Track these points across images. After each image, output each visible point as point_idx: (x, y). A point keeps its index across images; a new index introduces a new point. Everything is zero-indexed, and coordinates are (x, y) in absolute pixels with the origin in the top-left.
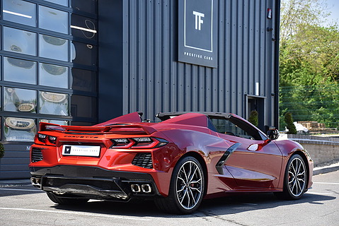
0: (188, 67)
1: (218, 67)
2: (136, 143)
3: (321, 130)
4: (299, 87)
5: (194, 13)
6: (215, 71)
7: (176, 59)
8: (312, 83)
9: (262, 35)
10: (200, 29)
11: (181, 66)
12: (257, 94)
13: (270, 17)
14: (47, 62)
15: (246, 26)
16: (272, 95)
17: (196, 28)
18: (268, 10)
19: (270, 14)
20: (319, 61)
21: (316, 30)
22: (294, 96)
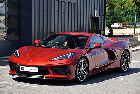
1: (78, 3)
4: (118, 5)
6: (76, 5)
8: (124, 3)
11: (60, 3)
12: (96, 15)
16: (103, 15)
22: (115, 10)
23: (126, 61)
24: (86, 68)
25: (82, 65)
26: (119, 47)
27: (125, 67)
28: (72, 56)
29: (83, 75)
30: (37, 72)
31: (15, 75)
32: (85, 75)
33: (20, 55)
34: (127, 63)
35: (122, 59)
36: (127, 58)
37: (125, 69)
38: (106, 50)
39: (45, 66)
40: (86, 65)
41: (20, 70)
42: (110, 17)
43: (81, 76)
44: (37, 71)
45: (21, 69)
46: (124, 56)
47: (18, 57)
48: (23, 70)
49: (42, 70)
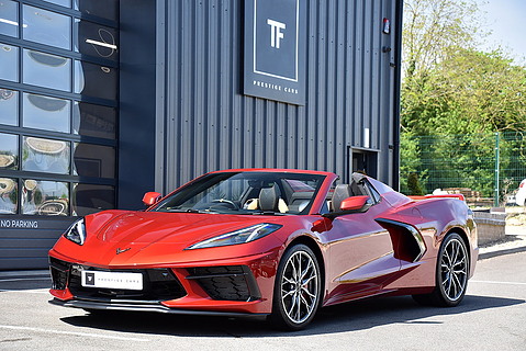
0: (259, 104)
1: (307, 104)
3: (475, 202)
4: (445, 138)
5: (270, 22)
6: (302, 111)
7: (241, 91)
9: (376, 58)
10: (278, 47)
11: (248, 101)
12: (367, 145)
13: (387, 31)
14: (35, 91)
15: (350, 43)
16: (390, 147)
17: (273, 45)
18: (385, 20)
19: (387, 26)
20: (473, 100)
21: (470, 56)
22: (438, 150)
23: (457, 268)
24: (313, 280)
25: (297, 269)
26: (431, 219)
27: (452, 287)
28: (262, 234)
29: (303, 305)
30: (141, 288)
31: (66, 302)
32: (310, 303)
33: (85, 235)
34: (461, 276)
35: (441, 259)
36: (459, 259)
37: (452, 295)
38: (385, 225)
39: (169, 269)
40: (311, 269)
41: (84, 284)
42: (423, 173)
43: (296, 305)
44: (139, 287)
45: (87, 279)
46: (449, 248)
47: (78, 241)
48: (93, 282)
49: (159, 284)
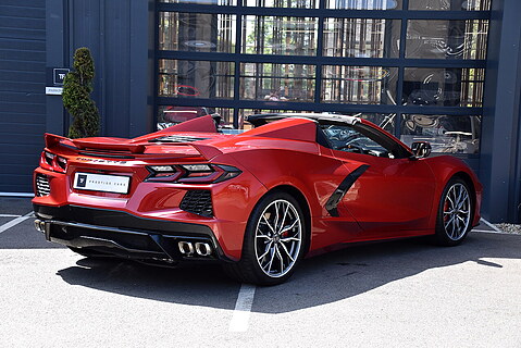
2: (186, 173)
